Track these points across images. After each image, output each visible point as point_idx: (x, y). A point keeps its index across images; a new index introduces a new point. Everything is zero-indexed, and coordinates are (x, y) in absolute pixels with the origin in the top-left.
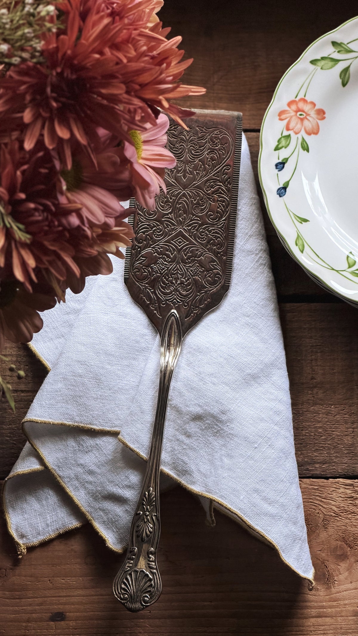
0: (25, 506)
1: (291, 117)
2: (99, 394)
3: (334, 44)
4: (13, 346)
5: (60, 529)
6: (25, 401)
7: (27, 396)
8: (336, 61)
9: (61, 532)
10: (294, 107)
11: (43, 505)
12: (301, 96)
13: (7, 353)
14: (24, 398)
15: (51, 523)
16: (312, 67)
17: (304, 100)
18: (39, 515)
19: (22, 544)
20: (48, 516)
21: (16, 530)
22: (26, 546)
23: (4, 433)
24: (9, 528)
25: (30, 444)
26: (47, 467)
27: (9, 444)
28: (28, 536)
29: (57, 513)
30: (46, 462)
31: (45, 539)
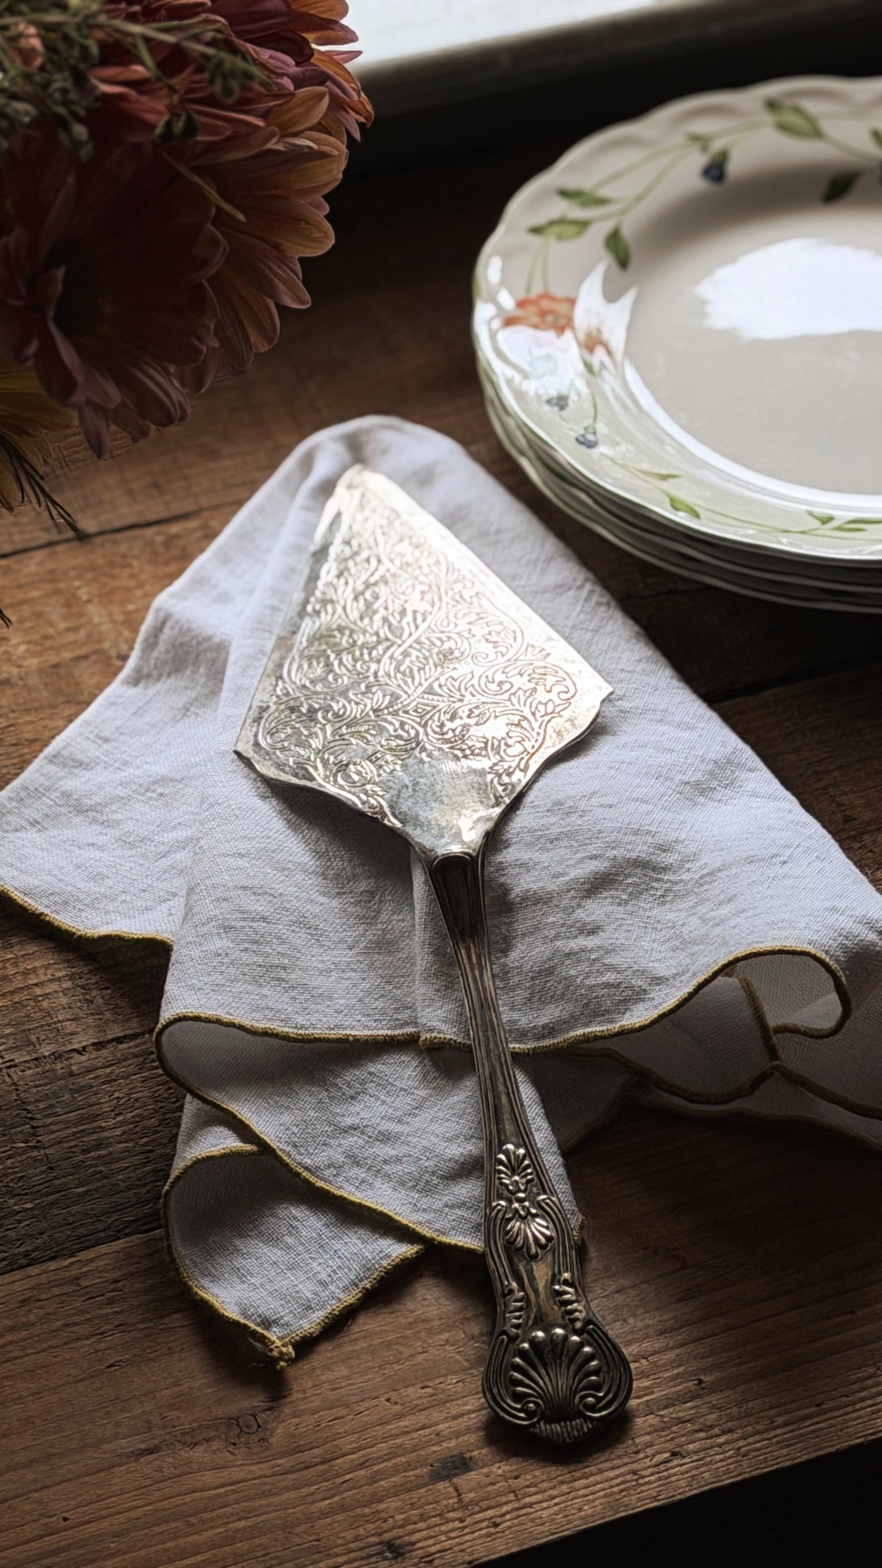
0: (239, 1262)
3: (565, 194)
4: (52, 962)
5: (361, 1281)
6: (135, 1056)
7: (137, 1046)
8: (583, 225)
9: (368, 1286)
10: (531, 309)
11: (289, 1248)
12: (537, 290)
13: (45, 978)
14: (131, 1051)
15: (330, 1276)
16: (535, 240)
17: (547, 296)
18: (288, 1269)
19: (274, 1338)
20: (315, 1265)
21: (244, 1314)
22: (287, 1340)
23: (107, 1138)
24: (222, 1311)
25: (196, 1101)
26: (266, 1142)
27: (134, 1156)
28: (282, 1318)
29: (336, 1251)
30: (259, 1133)
31: (330, 1313)
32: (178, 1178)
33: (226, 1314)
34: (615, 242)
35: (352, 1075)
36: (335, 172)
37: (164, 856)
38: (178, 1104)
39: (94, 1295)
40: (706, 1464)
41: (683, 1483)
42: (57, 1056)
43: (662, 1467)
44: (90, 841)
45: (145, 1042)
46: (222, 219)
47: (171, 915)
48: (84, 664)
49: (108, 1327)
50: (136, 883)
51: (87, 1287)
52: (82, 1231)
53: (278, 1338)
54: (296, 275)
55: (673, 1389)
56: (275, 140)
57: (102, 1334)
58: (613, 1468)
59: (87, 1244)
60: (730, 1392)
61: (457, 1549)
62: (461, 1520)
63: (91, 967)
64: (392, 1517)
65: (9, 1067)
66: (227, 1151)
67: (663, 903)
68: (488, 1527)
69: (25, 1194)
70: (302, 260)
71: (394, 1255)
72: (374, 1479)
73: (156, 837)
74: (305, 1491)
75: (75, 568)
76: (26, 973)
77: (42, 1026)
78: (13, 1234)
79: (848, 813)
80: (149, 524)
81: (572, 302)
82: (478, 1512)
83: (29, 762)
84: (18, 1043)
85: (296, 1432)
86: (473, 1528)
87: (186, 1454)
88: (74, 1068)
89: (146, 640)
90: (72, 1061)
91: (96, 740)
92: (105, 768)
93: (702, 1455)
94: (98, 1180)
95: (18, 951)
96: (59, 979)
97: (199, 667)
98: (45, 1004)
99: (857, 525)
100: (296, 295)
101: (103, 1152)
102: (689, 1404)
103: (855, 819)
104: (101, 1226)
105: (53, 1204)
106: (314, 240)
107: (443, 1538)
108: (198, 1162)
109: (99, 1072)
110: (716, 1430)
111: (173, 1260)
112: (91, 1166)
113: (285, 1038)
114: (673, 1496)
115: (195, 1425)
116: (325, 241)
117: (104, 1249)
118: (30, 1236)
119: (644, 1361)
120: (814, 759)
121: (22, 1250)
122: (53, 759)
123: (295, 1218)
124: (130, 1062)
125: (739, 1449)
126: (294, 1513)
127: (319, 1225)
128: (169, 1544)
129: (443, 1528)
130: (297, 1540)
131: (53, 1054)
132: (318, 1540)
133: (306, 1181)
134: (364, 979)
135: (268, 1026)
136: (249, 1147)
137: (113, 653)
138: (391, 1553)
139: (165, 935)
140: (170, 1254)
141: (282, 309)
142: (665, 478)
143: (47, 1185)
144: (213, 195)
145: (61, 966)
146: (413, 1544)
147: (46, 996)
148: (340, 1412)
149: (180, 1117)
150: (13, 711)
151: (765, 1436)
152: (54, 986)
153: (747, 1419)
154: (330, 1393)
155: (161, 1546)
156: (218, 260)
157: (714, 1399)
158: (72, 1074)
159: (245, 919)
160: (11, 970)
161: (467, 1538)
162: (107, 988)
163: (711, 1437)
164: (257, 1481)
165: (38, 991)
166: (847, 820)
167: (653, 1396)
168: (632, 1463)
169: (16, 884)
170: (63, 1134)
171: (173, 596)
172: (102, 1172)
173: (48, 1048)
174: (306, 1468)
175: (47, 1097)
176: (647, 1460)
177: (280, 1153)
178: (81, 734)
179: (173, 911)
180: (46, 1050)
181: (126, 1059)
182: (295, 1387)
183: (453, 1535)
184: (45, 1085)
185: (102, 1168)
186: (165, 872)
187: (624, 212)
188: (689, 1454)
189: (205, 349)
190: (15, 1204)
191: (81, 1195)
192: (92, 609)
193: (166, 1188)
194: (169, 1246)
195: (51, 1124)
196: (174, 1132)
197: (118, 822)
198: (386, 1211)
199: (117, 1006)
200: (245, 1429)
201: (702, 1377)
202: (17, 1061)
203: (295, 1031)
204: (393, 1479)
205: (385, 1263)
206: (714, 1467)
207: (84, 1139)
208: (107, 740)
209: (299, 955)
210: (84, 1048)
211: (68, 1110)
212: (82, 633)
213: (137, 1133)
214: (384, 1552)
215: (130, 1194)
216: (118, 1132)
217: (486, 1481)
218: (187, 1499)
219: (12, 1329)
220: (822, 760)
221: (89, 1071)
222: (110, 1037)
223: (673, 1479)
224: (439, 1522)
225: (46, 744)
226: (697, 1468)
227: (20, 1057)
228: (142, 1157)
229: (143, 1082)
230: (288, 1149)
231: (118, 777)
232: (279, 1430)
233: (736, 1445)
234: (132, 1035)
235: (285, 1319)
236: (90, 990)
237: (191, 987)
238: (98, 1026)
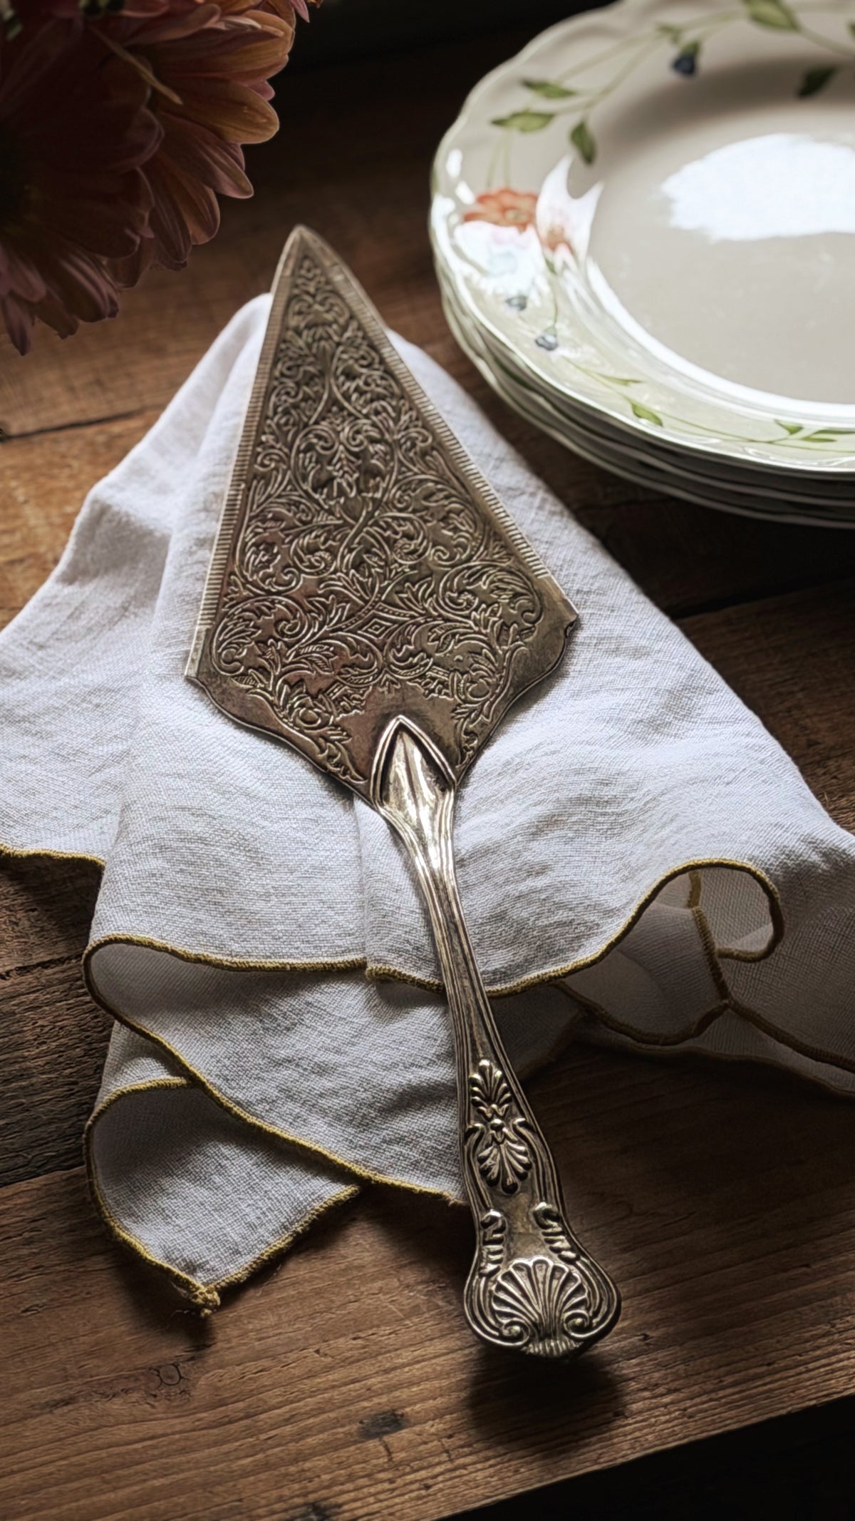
0: (164, 1202)
3: (529, 85)
5: (291, 1224)
6: (62, 982)
7: (63, 972)
8: (547, 118)
9: (299, 1229)
10: (493, 205)
11: (217, 1188)
12: (497, 186)
14: (56, 976)
15: (259, 1218)
16: (498, 132)
17: (507, 191)
18: (215, 1210)
19: (198, 1284)
20: (244, 1206)
21: (167, 1258)
22: (212, 1286)
23: (29, 1068)
24: (145, 1254)
25: (125, 1030)
26: (195, 1075)
27: (58, 1088)
28: (207, 1262)
29: (266, 1192)
30: (188, 1065)
31: (259, 1258)
32: (102, 1112)
33: (149, 1257)
34: (580, 135)
35: (288, 1005)
36: (282, 54)
37: (98, 770)
38: (104, 1033)
39: (11, 1234)
40: (651, 1425)
41: (625, 1446)
44: (22, 752)
45: (71, 968)
46: (157, 101)
47: (103, 833)
48: (19, 568)
49: (26, 1269)
50: (68, 798)
53: (203, 1284)
54: (240, 164)
55: (617, 1345)
56: (215, 18)
57: (17, 1276)
59: (7, 1180)
60: (678, 1348)
61: (385, 1512)
62: (391, 1481)
63: (17, 888)
64: (319, 1476)
66: (155, 1084)
68: (419, 1489)
70: (245, 147)
71: (327, 1197)
72: (301, 1436)
73: (91, 750)
74: (226, 1448)
75: (12, 467)
79: (812, 737)
80: (90, 423)
81: (535, 198)
82: (409, 1474)
85: (219, 1384)
86: (404, 1490)
87: (103, 1405)
91: (30, 647)
92: (40, 677)
93: (646, 1415)
94: (20, 1112)
99: (827, 435)
100: (236, 183)
101: (24, 1083)
102: (634, 1361)
103: (819, 743)
104: (20, 1161)
106: (258, 126)
107: (371, 1500)
108: (122, 1096)
109: (23, 998)
110: (661, 1390)
111: (95, 1200)
112: (12, 1098)
113: (218, 966)
114: (615, 1459)
115: (113, 1375)
116: (270, 127)
117: (23, 1185)
120: (778, 680)
123: (224, 1157)
124: (56, 988)
125: (685, 1410)
126: (216, 1471)
127: (249, 1164)
128: (81, 1503)
129: (372, 1490)
130: (217, 1500)
132: (240, 1500)
133: (237, 1118)
134: (304, 904)
135: (200, 952)
136: (177, 1080)
138: (317, 1514)
139: (95, 855)
140: (93, 1193)
141: (222, 198)
142: (626, 382)
144: (148, 75)
146: (340, 1506)
148: (265, 1363)
149: (107, 1047)
151: (713, 1396)
153: (696, 1377)
154: (257, 1343)
155: (74, 1504)
156: (153, 147)
157: (661, 1355)
159: (182, 840)
161: (397, 1500)
162: (33, 910)
163: (655, 1397)
164: (177, 1436)
166: (811, 744)
168: (573, 1423)
171: (110, 485)
172: (23, 1104)
174: (230, 1422)
176: (589, 1420)
177: (210, 1087)
178: (15, 641)
179: (105, 829)
181: (52, 985)
182: (220, 1336)
183: (382, 1497)
185: (24, 1101)
186: (98, 788)
187: (590, 105)
188: (633, 1414)
189: (138, 240)
192: (28, 511)
193: (89, 1122)
194: (91, 1184)
196: (100, 1063)
197: (50, 735)
198: (320, 1150)
200: (166, 1380)
201: (648, 1333)
203: (230, 959)
204: (321, 1436)
205: (317, 1205)
206: (658, 1428)
207: (6, 1069)
208: (41, 647)
209: (237, 879)
210: (8, 973)
212: (18, 537)
213: (60, 1063)
214: (308, 1514)
215: (52, 1128)
216: (41, 1062)
217: (419, 1439)
218: (103, 1453)
220: (786, 680)
221: (12, 997)
222: (35, 962)
223: (615, 1440)
224: (368, 1483)
226: (640, 1429)
228: (66, 1088)
229: (68, 1009)
230: (219, 1082)
231: (53, 686)
232: (202, 1382)
233: (682, 1405)
234: (58, 960)
235: (211, 1263)
236: (16, 911)
237: (124, 909)
238: (22, 950)
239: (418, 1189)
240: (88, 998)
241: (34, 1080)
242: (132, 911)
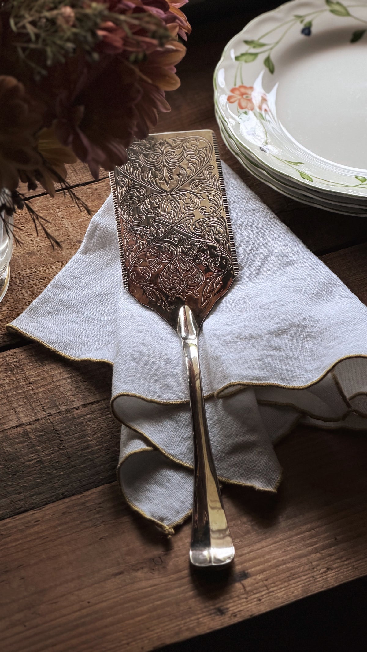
0: (148, 494)
1: (239, 100)
2: (174, 371)
3: (246, 42)
4: (62, 371)
6: (99, 410)
8: (255, 55)
10: (237, 92)
11: (168, 488)
12: (239, 84)
13: (59, 378)
14: (97, 408)
15: (185, 499)
16: (237, 63)
17: (242, 86)
18: (168, 496)
19: (165, 526)
20: (179, 494)
21: (153, 516)
22: (170, 526)
23: (91, 444)
24: (144, 515)
25: (127, 428)
26: (155, 446)
27: (102, 451)
28: (168, 517)
29: (186, 489)
30: (152, 442)
31: (187, 515)
32: (123, 462)
33: (146, 516)
34: (268, 62)
36: (181, 56)
37: (104, 326)
38: (118, 429)
39: (91, 509)
40: (341, 573)
41: (332, 581)
42: (68, 411)
43: (324, 574)
44: (73, 320)
46: (141, 81)
47: (110, 351)
49: (98, 523)
50: (93, 337)
51: (88, 506)
52: (84, 483)
53: (167, 525)
54: (164, 98)
55: (325, 542)
57: (96, 525)
58: (305, 575)
60: (348, 543)
61: (245, 610)
62: (246, 598)
63: (78, 373)
65: (49, 416)
66: (141, 450)
67: (307, 341)
68: (257, 601)
69: (60, 469)
73: (100, 318)
74: (183, 588)
76: (52, 376)
77: (60, 398)
78: (56, 485)
82: (252, 595)
83: (44, 287)
84: (52, 406)
85: (177, 564)
86: (251, 601)
87: (135, 574)
88: (75, 415)
89: (88, 235)
90: (74, 413)
91: (71, 277)
92: (76, 289)
93: (339, 569)
94: (89, 462)
95: (48, 367)
96: (65, 378)
97: (111, 246)
98: (61, 389)
100: (165, 107)
101: (89, 450)
102: (332, 548)
104: (91, 481)
105: (71, 473)
106: (172, 84)
107: (240, 606)
108: (132, 456)
109: (86, 417)
110: (344, 559)
111: (123, 495)
112: (85, 456)
113: (159, 403)
114: (329, 586)
115: (137, 562)
116: (177, 84)
117: (94, 490)
118: (64, 486)
119: (313, 531)
120: (361, 278)
121: (61, 491)
122: (55, 286)
123: (169, 475)
124: (97, 412)
125: (354, 566)
126: (180, 597)
127: (179, 478)
129: (239, 602)
130: (182, 608)
131: (66, 410)
133: (172, 461)
135: (152, 398)
136: (150, 448)
137: (75, 240)
138: (219, 612)
139: (109, 360)
140: (121, 492)
142: (297, 164)
143: (68, 464)
144: (138, 71)
145: (66, 373)
146: (228, 608)
147: (61, 386)
149: (120, 435)
150: (36, 266)
152: (64, 382)
153: (356, 553)
156: (139, 97)
157: (342, 546)
158: (74, 418)
159: (141, 355)
160: (46, 375)
161: (249, 605)
162: (85, 382)
163: (342, 562)
164: (164, 585)
165: (58, 384)
167: (318, 545)
168: (312, 573)
169: (45, 339)
170: (73, 443)
171: (98, 216)
172: (90, 458)
173: (64, 407)
174: (183, 578)
175: (65, 428)
176: (318, 572)
177: (161, 450)
178: (65, 275)
180: (63, 408)
181: (96, 411)
182: (175, 545)
183: (244, 604)
184: (64, 423)
185: (90, 457)
186: (104, 333)
187: (271, 49)
188: (334, 569)
189: (132, 132)
190: (56, 473)
191: (82, 468)
192: (64, 221)
194: (120, 488)
195: (68, 439)
196: (118, 441)
197: (83, 312)
199: (90, 389)
200: (157, 563)
201: (337, 537)
202: (52, 413)
203: (163, 401)
206: (344, 574)
207: (82, 445)
210: (78, 407)
211: (74, 433)
212: (61, 232)
213: (102, 442)
214: (217, 612)
215: (102, 467)
216: (95, 442)
217: (255, 582)
218: (137, 593)
219: (60, 525)
221: (81, 417)
222: (88, 402)
223: (329, 579)
224: (238, 599)
225: (51, 279)
226: (338, 574)
227: (53, 411)
228: (106, 451)
229: (103, 420)
230: (164, 448)
231: (82, 293)
232: (171, 564)
233: (352, 564)
234: (97, 401)
235: (169, 517)
236: (79, 383)
237: (124, 382)
238: (83, 398)
239: (244, 485)
240: (110, 416)
241: (93, 449)
242: (127, 383)
